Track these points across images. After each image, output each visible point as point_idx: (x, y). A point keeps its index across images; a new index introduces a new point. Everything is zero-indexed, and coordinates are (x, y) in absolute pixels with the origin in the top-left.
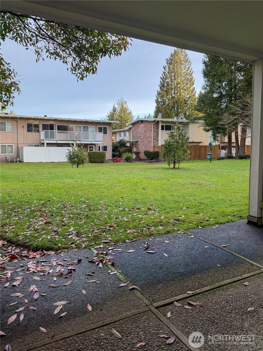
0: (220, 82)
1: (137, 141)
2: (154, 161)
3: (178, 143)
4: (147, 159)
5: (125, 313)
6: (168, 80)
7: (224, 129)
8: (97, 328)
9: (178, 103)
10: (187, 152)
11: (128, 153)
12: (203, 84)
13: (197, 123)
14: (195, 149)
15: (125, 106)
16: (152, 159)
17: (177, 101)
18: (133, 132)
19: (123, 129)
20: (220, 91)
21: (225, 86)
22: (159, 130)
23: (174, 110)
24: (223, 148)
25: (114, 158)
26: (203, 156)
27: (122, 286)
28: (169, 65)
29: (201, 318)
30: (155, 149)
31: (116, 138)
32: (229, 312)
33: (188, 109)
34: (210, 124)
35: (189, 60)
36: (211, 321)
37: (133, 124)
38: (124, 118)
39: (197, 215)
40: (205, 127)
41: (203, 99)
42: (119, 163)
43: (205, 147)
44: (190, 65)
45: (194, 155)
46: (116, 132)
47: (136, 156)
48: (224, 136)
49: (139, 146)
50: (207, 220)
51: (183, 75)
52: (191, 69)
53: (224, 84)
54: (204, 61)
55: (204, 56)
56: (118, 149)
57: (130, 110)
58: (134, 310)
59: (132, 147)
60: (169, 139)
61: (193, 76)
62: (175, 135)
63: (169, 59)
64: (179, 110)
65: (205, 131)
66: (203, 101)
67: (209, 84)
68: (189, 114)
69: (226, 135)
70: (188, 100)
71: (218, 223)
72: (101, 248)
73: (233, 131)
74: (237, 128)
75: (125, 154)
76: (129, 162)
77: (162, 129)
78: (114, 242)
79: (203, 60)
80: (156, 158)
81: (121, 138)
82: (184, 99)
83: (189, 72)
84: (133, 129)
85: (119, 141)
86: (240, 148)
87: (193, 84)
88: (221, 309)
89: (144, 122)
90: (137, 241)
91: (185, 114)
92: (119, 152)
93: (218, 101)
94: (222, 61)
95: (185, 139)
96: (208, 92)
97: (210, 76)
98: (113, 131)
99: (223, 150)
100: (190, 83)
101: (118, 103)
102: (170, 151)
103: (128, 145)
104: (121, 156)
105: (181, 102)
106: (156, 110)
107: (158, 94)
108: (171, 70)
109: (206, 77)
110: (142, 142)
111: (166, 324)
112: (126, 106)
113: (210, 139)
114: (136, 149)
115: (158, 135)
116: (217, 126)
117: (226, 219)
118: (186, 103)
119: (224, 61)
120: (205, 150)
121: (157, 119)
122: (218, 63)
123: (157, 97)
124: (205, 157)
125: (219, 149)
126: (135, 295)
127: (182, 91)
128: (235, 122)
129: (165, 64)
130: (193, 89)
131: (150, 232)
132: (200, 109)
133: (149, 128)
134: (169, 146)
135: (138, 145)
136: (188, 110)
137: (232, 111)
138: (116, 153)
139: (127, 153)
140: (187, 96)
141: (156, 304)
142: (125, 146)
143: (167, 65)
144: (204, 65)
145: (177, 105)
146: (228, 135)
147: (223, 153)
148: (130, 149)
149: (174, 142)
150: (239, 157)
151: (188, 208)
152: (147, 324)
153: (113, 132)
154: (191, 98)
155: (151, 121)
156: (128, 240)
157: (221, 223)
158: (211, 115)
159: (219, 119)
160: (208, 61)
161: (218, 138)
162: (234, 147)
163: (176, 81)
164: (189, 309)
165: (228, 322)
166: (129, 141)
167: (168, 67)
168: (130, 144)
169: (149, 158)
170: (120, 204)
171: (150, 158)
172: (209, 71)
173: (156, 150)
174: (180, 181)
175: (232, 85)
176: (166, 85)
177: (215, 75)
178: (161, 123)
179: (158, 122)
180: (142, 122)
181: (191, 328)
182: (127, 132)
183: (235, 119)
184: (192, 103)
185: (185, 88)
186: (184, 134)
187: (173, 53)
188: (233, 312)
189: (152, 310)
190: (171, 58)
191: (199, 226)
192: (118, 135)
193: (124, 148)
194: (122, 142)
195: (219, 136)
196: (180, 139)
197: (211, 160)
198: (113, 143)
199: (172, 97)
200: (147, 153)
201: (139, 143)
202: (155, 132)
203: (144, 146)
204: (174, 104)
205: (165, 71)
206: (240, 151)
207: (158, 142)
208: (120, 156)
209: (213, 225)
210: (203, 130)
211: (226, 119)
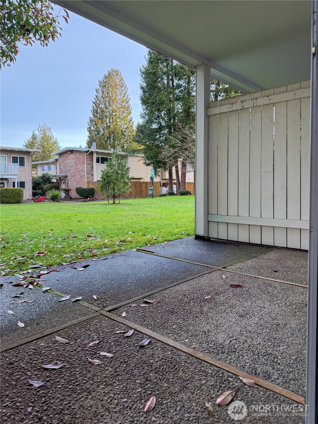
0: (159, 111)
1: (66, 176)
2: (89, 200)
3: (117, 173)
4: (80, 197)
5: (70, 322)
6: (102, 106)
7: (165, 164)
8: (35, 340)
9: (115, 133)
10: (128, 184)
11: (55, 190)
12: (141, 112)
13: (137, 156)
14: (136, 186)
15: (48, 133)
16: (86, 197)
17: (113, 132)
18: (60, 164)
19: (47, 162)
20: (159, 122)
21: (164, 115)
22: (93, 163)
23: (110, 141)
24: (164, 185)
25: (34, 197)
26: (145, 194)
27: (63, 301)
28: (102, 88)
29: (160, 311)
30: (89, 186)
31: (37, 174)
32: (187, 303)
33: (125, 141)
34: (151, 157)
35: (125, 84)
36: (170, 312)
37: (60, 154)
38: (47, 148)
39: (145, 237)
40: (146, 161)
41: (141, 129)
42: (42, 202)
43: (145, 183)
44: (126, 91)
45: (135, 193)
46: (37, 165)
47: (65, 195)
48: (165, 171)
49: (69, 182)
50: (156, 239)
51: (119, 102)
52: (128, 96)
53: (162, 113)
54: (142, 86)
55: (141, 80)
56: (41, 186)
57: (55, 138)
58: (81, 318)
59: (60, 183)
60: (107, 169)
61: (130, 104)
62: (114, 164)
63: (102, 81)
64: (116, 142)
65: (145, 165)
66: (142, 132)
67: (148, 113)
68: (127, 147)
69: (167, 169)
70: (125, 131)
71: (166, 241)
72: (29, 273)
73: (173, 165)
74: (177, 162)
75: (50, 192)
76: (57, 202)
77: (98, 162)
78: (47, 266)
79: (140, 84)
80: (91, 196)
81: (45, 172)
82: (121, 130)
83: (125, 98)
84: (60, 160)
85: (41, 176)
86: (181, 184)
87: (130, 113)
88: (179, 302)
89: (74, 153)
90: (77, 262)
91: (123, 147)
92: (42, 190)
93: (157, 132)
94: (160, 88)
95: (126, 169)
96: (147, 122)
97: (148, 103)
98: (32, 163)
99: (164, 188)
100: (127, 112)
101: (39, 128)
102: (109, 183)
103: (54, 180)
104: (45, 194)
105: (117, 133)
106: (88, 140)
107: (90, 121)
108: (105, 95)
109: (144, 105)
110: (72, 177)
111: (122, 322)
112: (50, 134)
113: (152, 172)
114: (65, 185)
115: (93, 168)
116: (158, 160)
117: (174, 237)
118: (123, 134)
119: (162, 88)
120: (146, 187)
121: (91, 150)
122: (156, 89)
123: (90, 124)
124: (146, 195)
125: (161, 186)
126: (81, 306)
127: (118, 120)
128: (175, 156)
129: (98, 86)
130: (131, 119)
131: (93, 254)
132: (139, 140)
133: (82, 160)
134: (108, 177)
135: (67, 180)
136: (126, 143)
137: (172, 144)
138: (37, 191)
139: (53, 191)
140: (124, 126)
141: (107, 309)
142: (49, 182)
143: (100, 88)
144: (142, 90)
145: (113, 136)
146: (168, 169)
147: (165, 190)
148: (57, 185)
149: (113, 172)
150: (180, 193)
151: (133, 232)
152: (99, 326)
153: (33, 165)
154: (129, 130)
155: (84, 152)
156: (65, 263)
157: (170, 240)
158: (151, 148)
159: (159, 152)
160: (145, 87)
161: (159, 173)
162: (175, 184)
163: (110, 108)
164: (145, 306)
165: (188, 310)
166: (56, 176)
167: (101, 90)
168: (57, 180)
169: (82, 196)
170: (50, 235)
171: (84, 196)
172: (147, 98)
173: (91, 186)
174: (122, 213)
175: (171, 115)
176: (99, 111)
177: (153, 103)
178: (96, 154)
179: (92, 153)
180: (72, 151)
181: (150, 320)
182: (51, 165)
183: (175, 152)
184: (130, 134)
185: (122, 117)
186: (124, 164)
187: (106, 75)
188: (191, 302)
189: (104, 314)
190: (105, 80)
191: (148, 244)
192: (39, 169)
193: (48, 184)
194: (46, 177)
195: (160, 171)
196: (119, 169)
197: (152, 196)
198: (33, 178)
199: (107, 126)
200: (79, 191)
201: (69, 178)
202: (89, 165)
203: (76, 181)
204: (110, 134)
205: (98, 95)
206: (181, 187)
207: (93, 177)
208: (43, 194)
209: (161, 242)
210: (144, 164)
211: (166, 152)
